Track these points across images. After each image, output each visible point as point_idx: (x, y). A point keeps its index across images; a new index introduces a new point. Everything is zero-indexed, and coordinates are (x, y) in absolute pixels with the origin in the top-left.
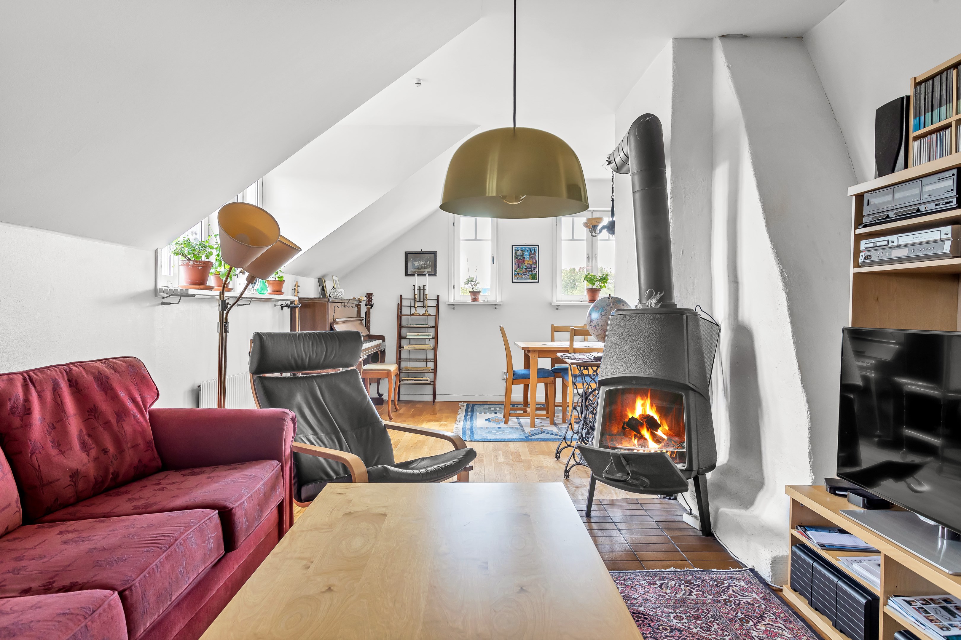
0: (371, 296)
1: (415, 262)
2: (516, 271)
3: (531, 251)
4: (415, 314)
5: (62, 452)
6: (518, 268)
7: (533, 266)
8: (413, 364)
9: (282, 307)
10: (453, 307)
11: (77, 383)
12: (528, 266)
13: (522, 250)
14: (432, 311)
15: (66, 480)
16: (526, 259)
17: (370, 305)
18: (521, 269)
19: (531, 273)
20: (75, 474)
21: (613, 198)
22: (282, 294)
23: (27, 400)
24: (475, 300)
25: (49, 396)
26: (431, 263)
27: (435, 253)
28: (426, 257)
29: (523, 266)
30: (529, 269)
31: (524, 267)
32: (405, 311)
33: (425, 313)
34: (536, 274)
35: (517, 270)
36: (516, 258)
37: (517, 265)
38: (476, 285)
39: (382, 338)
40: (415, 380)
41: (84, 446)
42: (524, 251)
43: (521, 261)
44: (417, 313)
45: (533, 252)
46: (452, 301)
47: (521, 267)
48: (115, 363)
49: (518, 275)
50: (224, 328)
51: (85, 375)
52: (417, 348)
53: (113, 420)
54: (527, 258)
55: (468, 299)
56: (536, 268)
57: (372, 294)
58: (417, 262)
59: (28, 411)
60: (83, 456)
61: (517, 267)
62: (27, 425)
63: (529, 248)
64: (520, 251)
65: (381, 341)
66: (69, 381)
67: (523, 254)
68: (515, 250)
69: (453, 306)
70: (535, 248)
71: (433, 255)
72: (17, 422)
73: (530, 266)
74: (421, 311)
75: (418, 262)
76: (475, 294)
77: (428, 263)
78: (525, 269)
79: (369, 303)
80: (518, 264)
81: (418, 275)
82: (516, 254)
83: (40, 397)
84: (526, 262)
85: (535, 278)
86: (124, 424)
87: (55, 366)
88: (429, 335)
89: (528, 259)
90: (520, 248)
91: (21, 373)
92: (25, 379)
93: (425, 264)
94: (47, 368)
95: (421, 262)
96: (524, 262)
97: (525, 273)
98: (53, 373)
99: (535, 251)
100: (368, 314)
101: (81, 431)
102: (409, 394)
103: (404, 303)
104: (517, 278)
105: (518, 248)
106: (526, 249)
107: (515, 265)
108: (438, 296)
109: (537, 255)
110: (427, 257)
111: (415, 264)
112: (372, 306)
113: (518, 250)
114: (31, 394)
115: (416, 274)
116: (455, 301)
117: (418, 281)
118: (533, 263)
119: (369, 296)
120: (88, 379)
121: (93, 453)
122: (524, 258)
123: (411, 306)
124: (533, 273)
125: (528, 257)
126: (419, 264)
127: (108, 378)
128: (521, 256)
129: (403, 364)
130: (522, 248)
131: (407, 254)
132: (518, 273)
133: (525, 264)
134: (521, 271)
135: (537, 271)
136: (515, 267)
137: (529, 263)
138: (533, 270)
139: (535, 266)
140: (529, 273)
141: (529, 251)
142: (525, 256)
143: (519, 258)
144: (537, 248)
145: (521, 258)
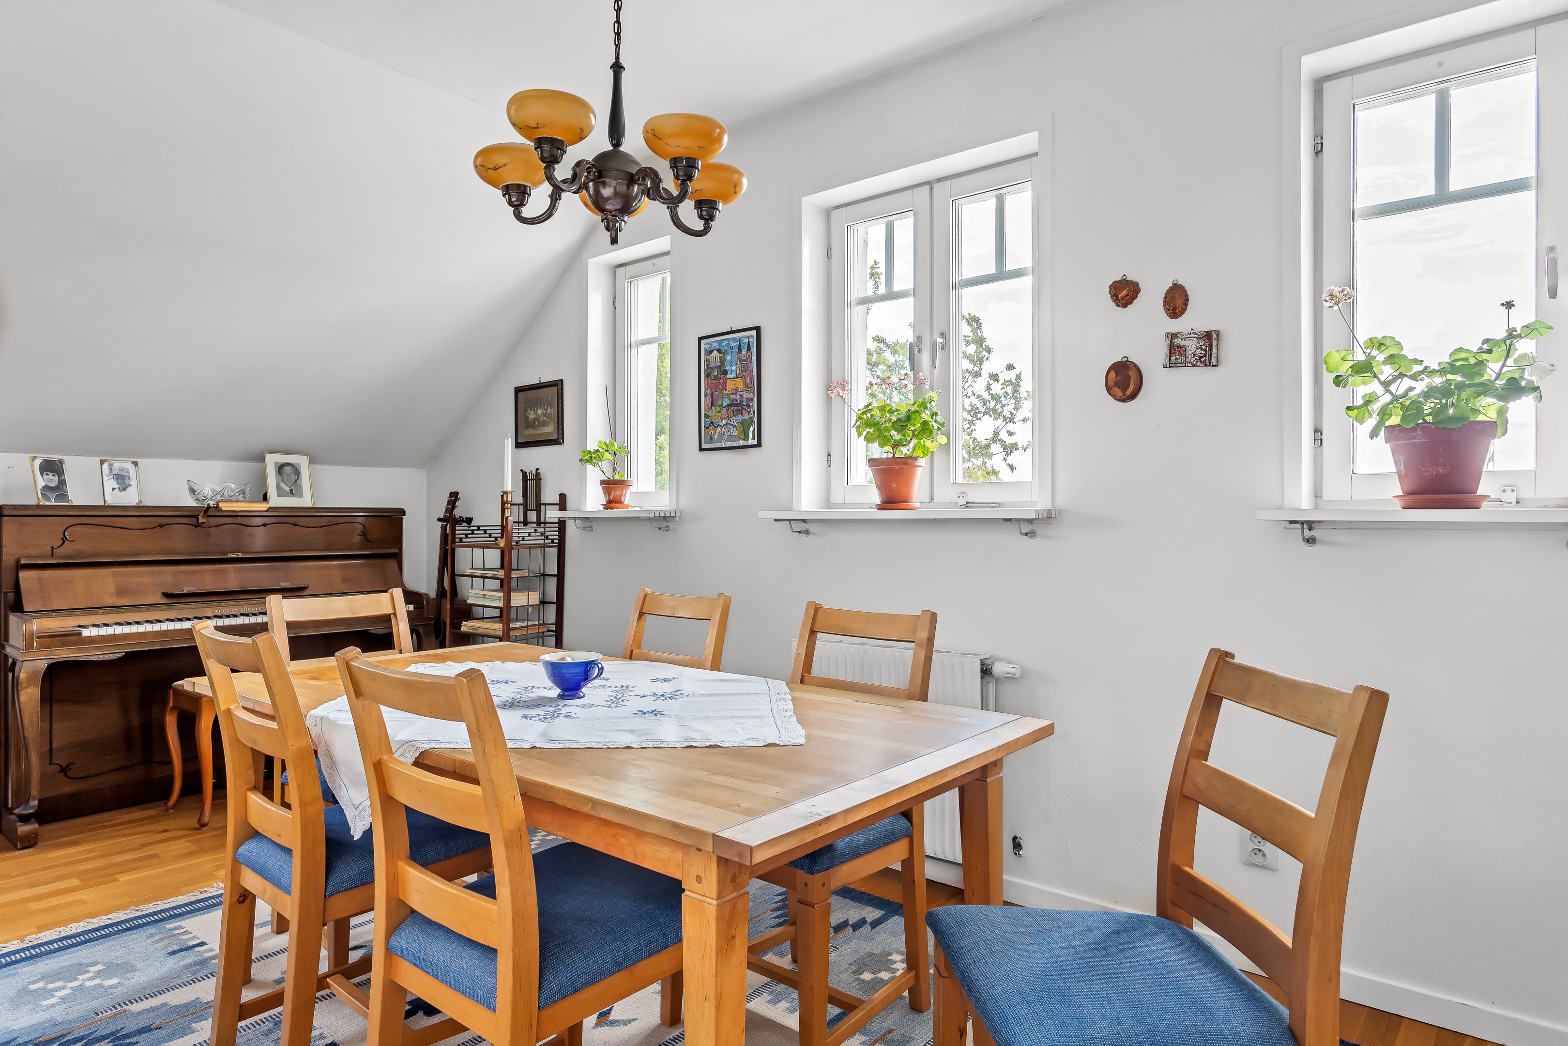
1: (529, 411)
2: (708, 416)
3: (740, 350)
6: (712, 405)
7: (746, 395)
12: (733, 397)
13: (719, 351)
16: (729, 376)
18: (718, 409)
19: (740, 418)
24: (613, 504)
26: (555, 411)
27: (561, 386)
28: (545, 397)
29: (722, 401)
30: (736, 405)
31: (726, 402)
34: (751, 419)
35: (709, 413)
36: (708, 375)
37: (709, 397)
42: (725, 353)
45: (744, 351)
47: (719, 403)
54: (733, 370)
56: (752, 400)
57: (460, 494)
58: (532, 412)
61: (710, 404)
63: (734, 339)
67: (723, 361)
68: (706, 351)
70: (748, 337)
71: (558, 389)
73: (738, 397)
75: (534, 410)
76: (613, 490)
77: (549, 410)
78: (728, 406)
79: (444, 515)
80: (712, 395)
82: (707, 362)
84: (730, 386)
85: (752, 435)
88: (547, 596)
89: (733, 376)
93: (544, 415)
95: (537, 410)
96: (725, 386)
97: (727, 421)
99: (749, 349)
104: (711, 439)
105: (711, 344)
106: (728, 345)
107: (706, 396)
108: (563, 496)
109: (754, 358)
110: (550, 397)
111: (530, 417)
113: (711, 352)
118: (746, 386)
124: (747, 417)
125: (734, 368)
126: (535, 416)
130: (720, 342)
131: (518, 390)
132: (712, 423)
133: (726, 390)
134: (719, 414)
135: (754, 412)
136: (705, 404)
137: (737, 389)
138: (745, 410)
139: (749, 396)
140: (737, 417)
141: (737, 350)
142: (727, 368)
143: (715, 376)
144: (753, 337)
145: (718, 375)
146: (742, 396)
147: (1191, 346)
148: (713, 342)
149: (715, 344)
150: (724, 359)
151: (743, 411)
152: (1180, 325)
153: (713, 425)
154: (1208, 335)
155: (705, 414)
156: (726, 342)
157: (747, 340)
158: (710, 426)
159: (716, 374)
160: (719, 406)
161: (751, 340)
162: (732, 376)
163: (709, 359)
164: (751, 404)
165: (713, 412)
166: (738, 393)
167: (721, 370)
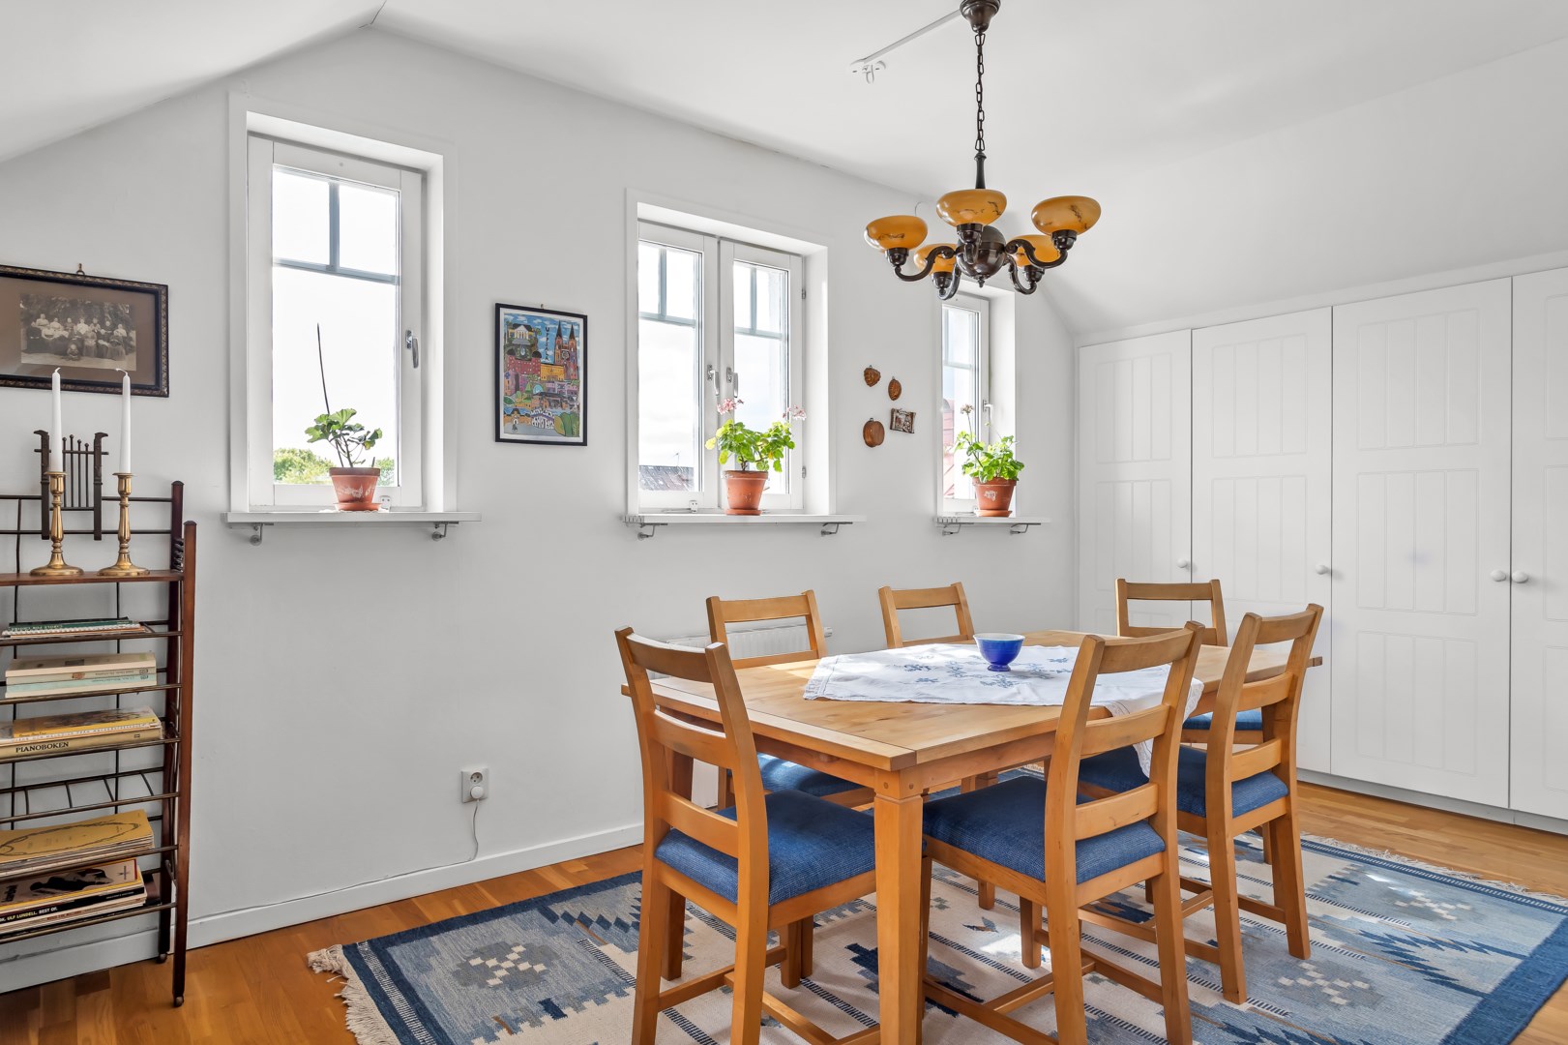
1: (42, 320)
2: (510, 402)
3: (559, 334)
4: (49, 574)
6: (517, 388)
7: (567, 387)
10: (251, 532)
12: (550, 385)
13: (528, 328)
14: (149, 556)
16: (542, 360)
18: (526, 395)
19: (559, 411)
21: (980, 150)
24: (359, 503)
26: (133, 334)
27: (157, 295)
28: (107, 304)
29: (532, 386)
30: (553, 395)
31: (538, 389)
33: (108, 567)
34: (576, 417)
35: (512, 397)
36: (511, 353)
37: (512, 379)
40: (62, 907)
42: (537, 332)
43: (529, 366)
44: (65, 566)
45: (566, 338)
47: (528, 388)
49: (516, 415)
52: (72, 744)
55: (326, 499)
56: (576, 393)
61: (513, 387)
63: (552, 321)
64: (522, 329)
68: (508, 323)
69: (254, 532)
70: (573, 324)
71: (148, 298)
73: (556, 386)
74: (93, 557)
75: (63, 322)
76: (358, 485)
77: (121, 331)
78: (541, 394)
80: (517, 377)
81: (69, 385)
82: (510, 338)
84: (544, 371)
85: (575, 430)
88: (135, 675)
89: (550, 361)
93: (99, 336)
95: (76, 322)
96: (537, 370)
97: (539, 411)
99: (572, 336)
104: (515, 428)
106: (543, 324)
107: (507, 376)
108: (178, 487)
110: (115, 307)
111: (45, 332)
113: (516, 326)
115: (56, 377)
117: (65, 414)
118: (568, 378)
122: (538, 355)
123: (22, 532)
124: (568, 411)
125: (550, 353)
126: (66, 334)
130: (530, 318)
132: (517, 410)
133: (539, 376)
134: (528, 402)
135: (578, 407)
136: (505, 386)
137: (554, 377)
138: (567, 403)
139: (571, 388)
140: (554, 410)
141: (555, 334)
142: (541, 351)
143: (521, 356)
144: (579, 325)
145: (526, 356)
146: (562, 386)
147: (903, 418)
148: (519, 315)
149: (522, 319)
150: (536, 340)
151: (564, 404)
152: (897, 404)
153: (519, 413)
154: (912, 415)
155: (505, 399)
156: (540, 321)
157: (569, 326)
158: (513, 413)
159: (523, 354)
160: (527, 392)
161: (575, 327)
162: (547, 361)
163: (512, 335)
164: (575, 398)
165: (518, 399)
166: (557, 383)
167: (531, 350)
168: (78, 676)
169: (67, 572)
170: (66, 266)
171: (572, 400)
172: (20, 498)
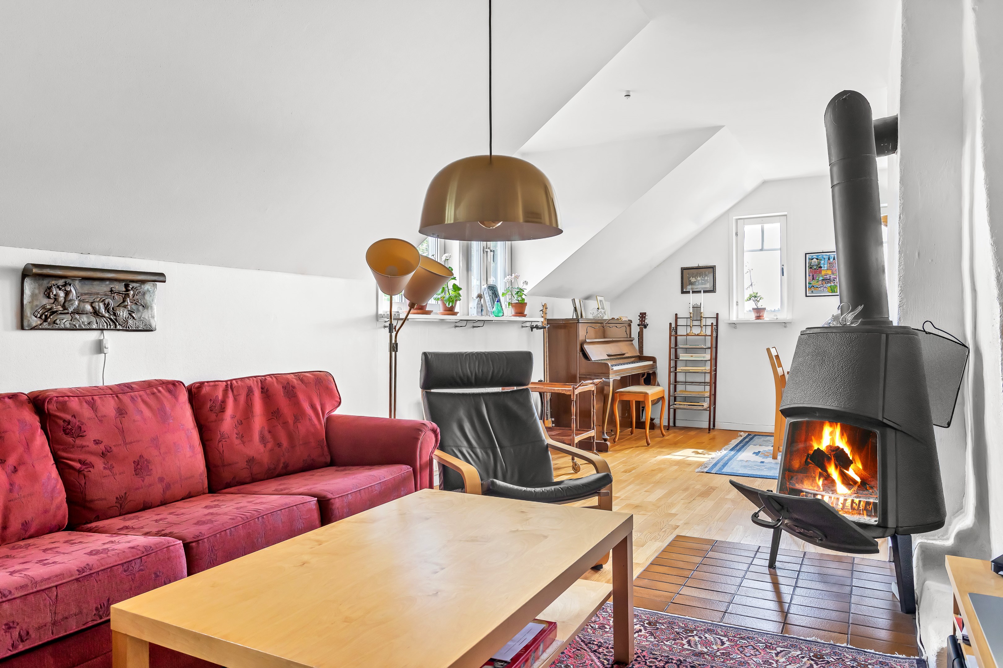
0: (644, 315)
1: (691, 278)
2: (811, 284)
3: (829, 259)
4: (690, 334)
5: (244, 443)
6: (813, 279)
7: (832, 276)
8: (690, 388)
9: (532, 328)
11: (267, 391)
12: (825, 277)
13: (817, 259)
15: (244, 465)
16: (822, 269)
17: (642, 325)
18: (816, 281)
19: (829, 285)
20: (251, 461)
22: (525, 316)
23: (224, 402)
24: (758, 317)
25: (242, 399)
26: (709, 278)
27: (714, 268)
28: (704, 272)
29: (819, 277)
30: (827, 280)
31: (821, 278)
32: (681, 331)
33: (700, 333)
34: (837, 286)
35: (812, 282)
36: (811, 268)
37: (811, 277)
38: (759, 301)
39: (653, 359)
40: (690, 406)
41: (263, 439)
42: (821, 260)
43: (817, 272)
44: (692, 333)
45: (831, 260)
46: (734, 318)
47: (817, 278)
48: (305, 376)
49: (813, 288)
50: (394, 347)
51: (275, 384)
52: (691, 371)
53: (291, 421)
54: (825, 266)
55: (752, 316)
57: (645, 313)
58: (694, 278)
59: (223, 409)
60: (261, 448)
62: (220, 420)
63: (826, 255)
64: (815, 260)
65: (651, 363)
66: (262, 388)
67: (819, 263)
68: (809, 259)
69: (734, 325)
71: (712, 269)
72: (213, 417)
73: (828, 277)
74: (696, 330)
76: (759, 312)
77: (706, 278)
78: (822, 280)
79: (642, 323)
80: (813, 276)
81: (693, 292)
82: (810, 263)
83: (235, 400)
84: (823, 273)
85: (836, 291)
86: (299, 425)
87: (255, 377)
88: (704, 357)
89: (825, 269)
90: (814, 256)
91: (226, 381)
92: (227, 386)
93: (702, 280)
94: (248, 378)
95: (698, 277)
96: (820, 272)
97: (821, 286)
98: (250, 382)
99: (834, 259)
100: (641, 335)
101: (263, 428)
102: (686, 420)
103: (680, 322)
104: (812, 292)
105: (812, 256)
106: (822, 257)
107: (809, 276)
108: (717, 314)
110: (706, 273)
111: (692, 280)
112: (645, 326)
113: (812, 259)
114: (228, 397)
115: (691, 292)
116: (738, 320)
117: (693, 299)
118: (833, 274)
119: (643, 316)
120: (278, 388)
121: (270, 445)
122: (821, 267)
123: (687, 326)
124: (833, 284)
125: (826, 266)
126: (696, 280)
127: (294, 387)
128: (817, 265)
129: (680, 387)
130: (817, 256)
131: (683, 269)
132: (813, 286)
133: (821, 274)
134: (817, 283)
135: (837, 283)
136: (809, 279)
137: (827, 274)
138: (832, 282)
139: (834, 277)
140: (827, 285)
141: (827, 259)
143: (814, 269)
145: (816, 268)
146: (830, 277)
150: (820, 262)
155: (809, 283)
157: (833, 256)
158: (811, 287)
165: (813, 282)
166: (828, 276)
167: (818, 267)
168: (692, 356)
169: (692, 334)
170: (695, 265)
171: (834, 280)
172: (687, 318)
